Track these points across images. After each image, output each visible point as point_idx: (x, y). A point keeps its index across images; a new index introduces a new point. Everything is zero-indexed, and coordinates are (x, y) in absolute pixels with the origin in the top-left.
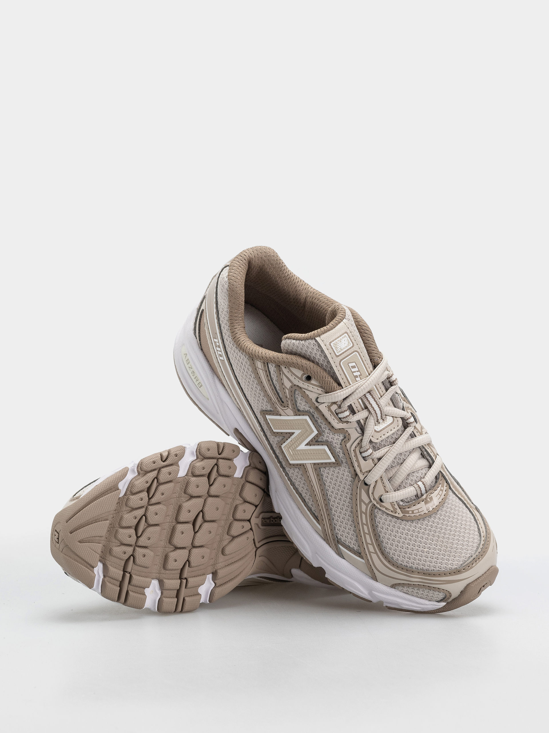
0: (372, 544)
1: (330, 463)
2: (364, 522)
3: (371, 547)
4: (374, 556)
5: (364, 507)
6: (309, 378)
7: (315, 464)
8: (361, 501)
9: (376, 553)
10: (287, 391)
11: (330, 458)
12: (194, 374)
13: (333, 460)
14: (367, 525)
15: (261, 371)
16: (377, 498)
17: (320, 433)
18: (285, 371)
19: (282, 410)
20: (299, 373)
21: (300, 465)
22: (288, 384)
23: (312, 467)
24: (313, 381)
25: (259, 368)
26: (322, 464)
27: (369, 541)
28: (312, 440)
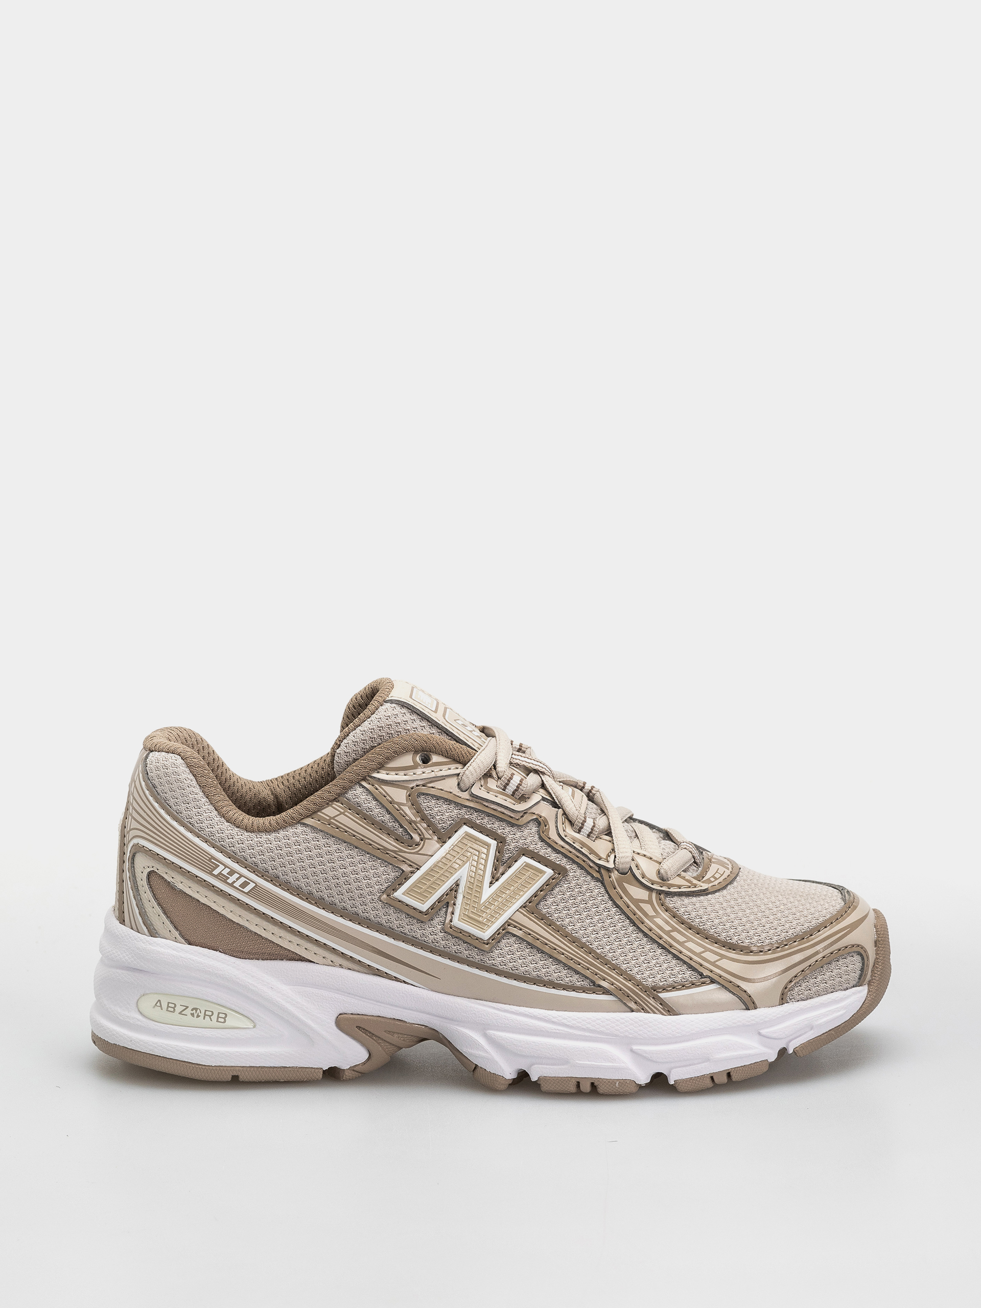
0: (707, 950)
1: (547, 884)
2: (668, 928)
3: (707, 955)
4: (724, 963)
5: (647, 908)
6: (426, 760)
7: (524, 906)
8: (636, 902)
9: (723, 957)
10: (407, 810)
11: (542, 872)
12: (198, 1011)
13: (549, 872)
14: (675, 929)
15: (342, 818)
16: (656, 879)
17: (501, 840)
18: (382, 775)
19: (417, 853)
20: (407, 760)
21: (503, 927)
22: (400, 796)
23: (524, 915)
24: (435, 758)
25: (333, 818)
26: (535, 895)
27: (698, 949)
28: (496, 868)
